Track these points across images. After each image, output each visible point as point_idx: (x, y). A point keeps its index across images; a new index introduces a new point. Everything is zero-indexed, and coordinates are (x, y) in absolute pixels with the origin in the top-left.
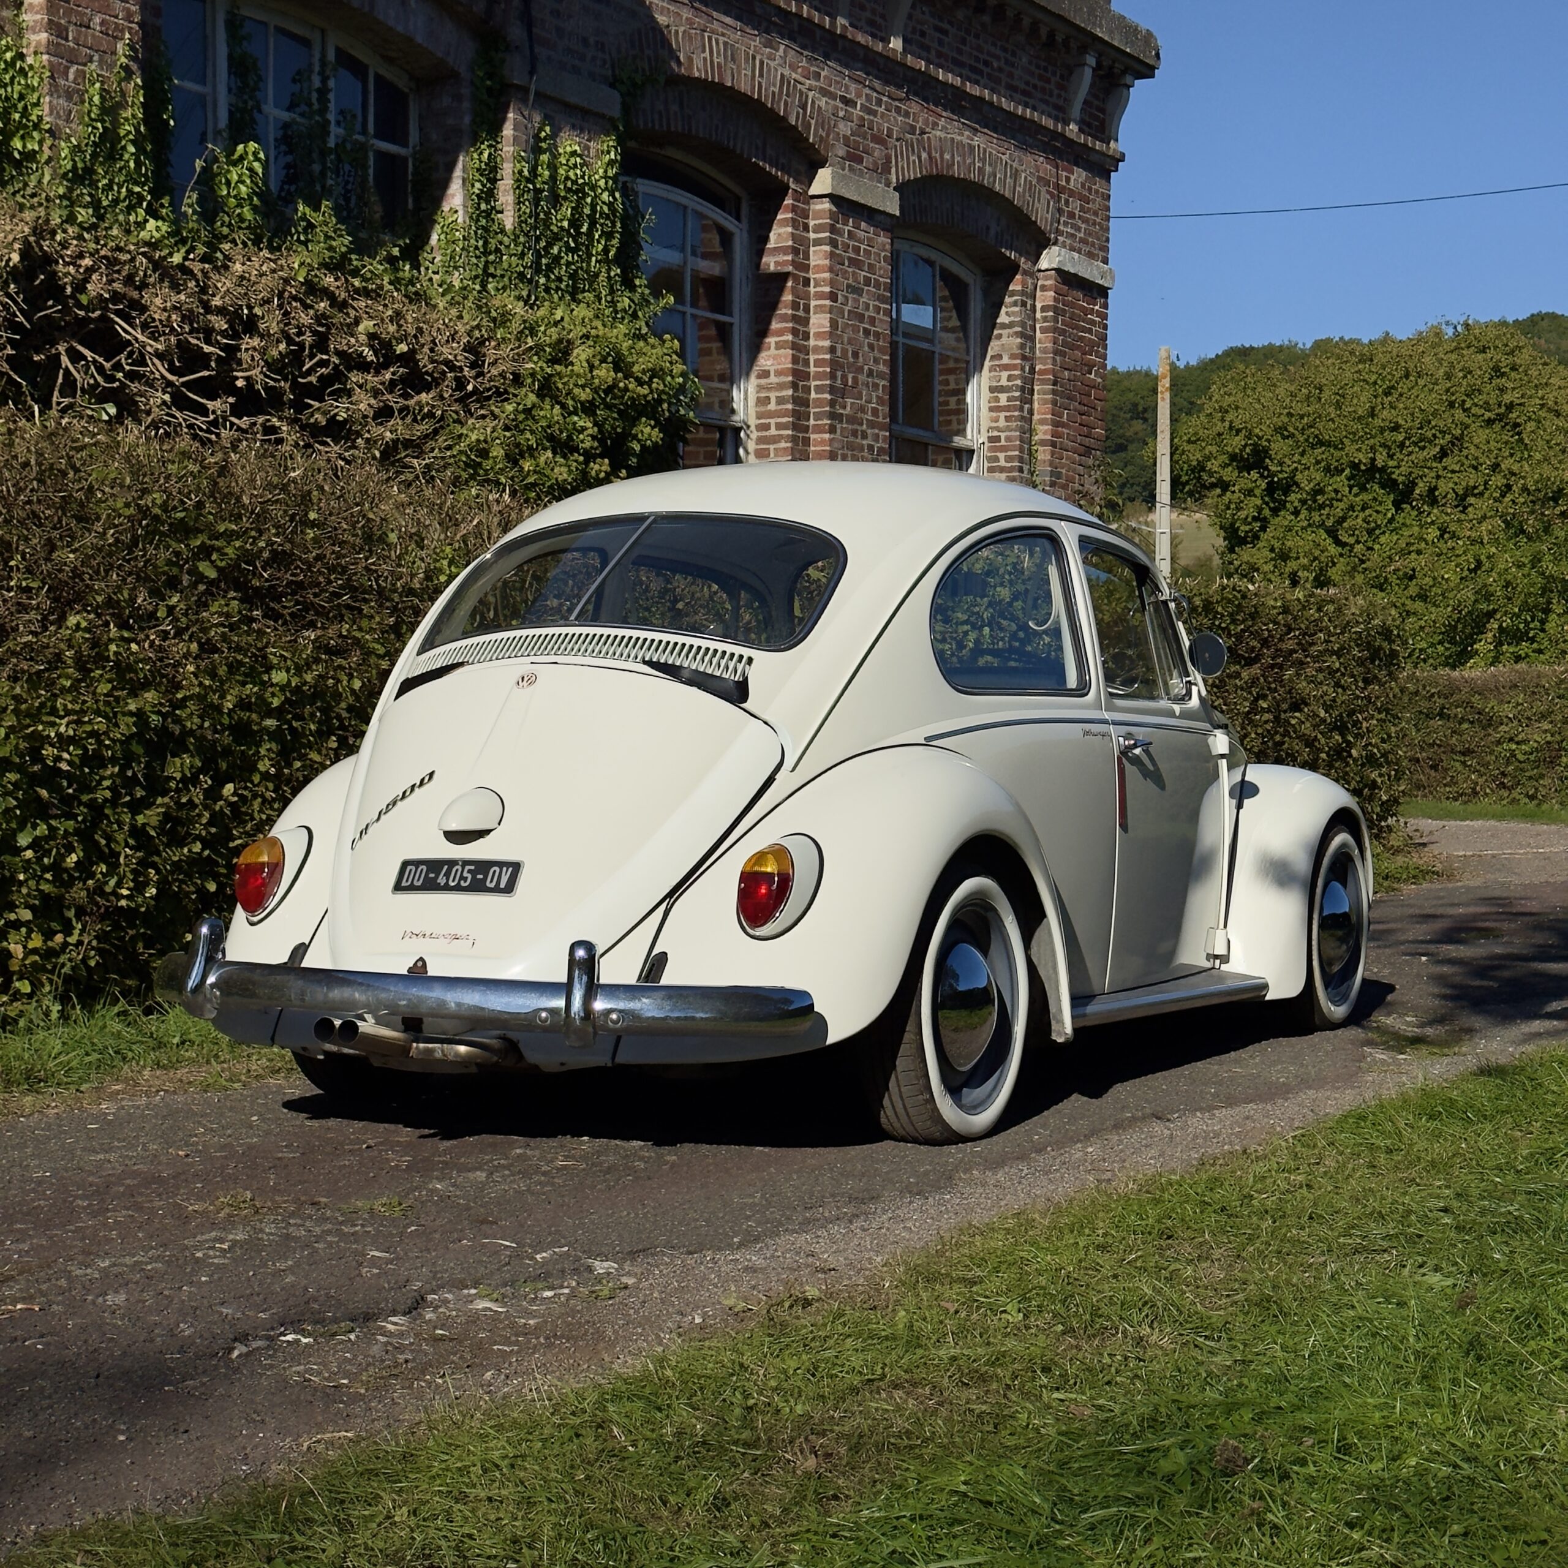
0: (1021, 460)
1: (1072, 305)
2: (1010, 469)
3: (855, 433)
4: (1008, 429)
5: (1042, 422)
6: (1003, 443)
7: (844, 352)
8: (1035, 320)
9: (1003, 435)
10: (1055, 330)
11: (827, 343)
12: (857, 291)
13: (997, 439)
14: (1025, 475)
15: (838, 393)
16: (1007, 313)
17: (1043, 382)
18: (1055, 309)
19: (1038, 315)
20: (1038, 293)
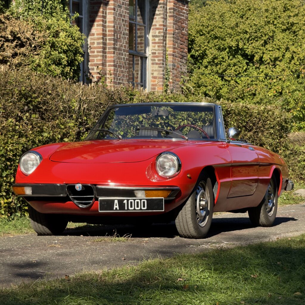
0: (163, 61)
1: (178, 7)
2: (160, 64)
3: (120, 54)
4: (159, 50)
5: (169, 47)
6: (157, 54)
7: (117, 27)
8: (167, 13)
9: (157, 52)
10: (173, 16)
11: (112, 25)
12: (120, 7)
13: (155, 53)
14: (164, 66)
15: (116, 40)
16: (158, 10)
17: (170, 34)
18: (174, 9)
19: (168, 11)
20: (168, 3)
